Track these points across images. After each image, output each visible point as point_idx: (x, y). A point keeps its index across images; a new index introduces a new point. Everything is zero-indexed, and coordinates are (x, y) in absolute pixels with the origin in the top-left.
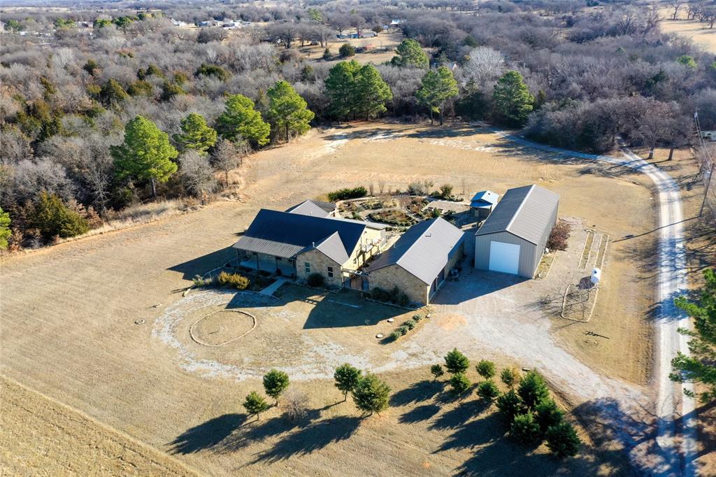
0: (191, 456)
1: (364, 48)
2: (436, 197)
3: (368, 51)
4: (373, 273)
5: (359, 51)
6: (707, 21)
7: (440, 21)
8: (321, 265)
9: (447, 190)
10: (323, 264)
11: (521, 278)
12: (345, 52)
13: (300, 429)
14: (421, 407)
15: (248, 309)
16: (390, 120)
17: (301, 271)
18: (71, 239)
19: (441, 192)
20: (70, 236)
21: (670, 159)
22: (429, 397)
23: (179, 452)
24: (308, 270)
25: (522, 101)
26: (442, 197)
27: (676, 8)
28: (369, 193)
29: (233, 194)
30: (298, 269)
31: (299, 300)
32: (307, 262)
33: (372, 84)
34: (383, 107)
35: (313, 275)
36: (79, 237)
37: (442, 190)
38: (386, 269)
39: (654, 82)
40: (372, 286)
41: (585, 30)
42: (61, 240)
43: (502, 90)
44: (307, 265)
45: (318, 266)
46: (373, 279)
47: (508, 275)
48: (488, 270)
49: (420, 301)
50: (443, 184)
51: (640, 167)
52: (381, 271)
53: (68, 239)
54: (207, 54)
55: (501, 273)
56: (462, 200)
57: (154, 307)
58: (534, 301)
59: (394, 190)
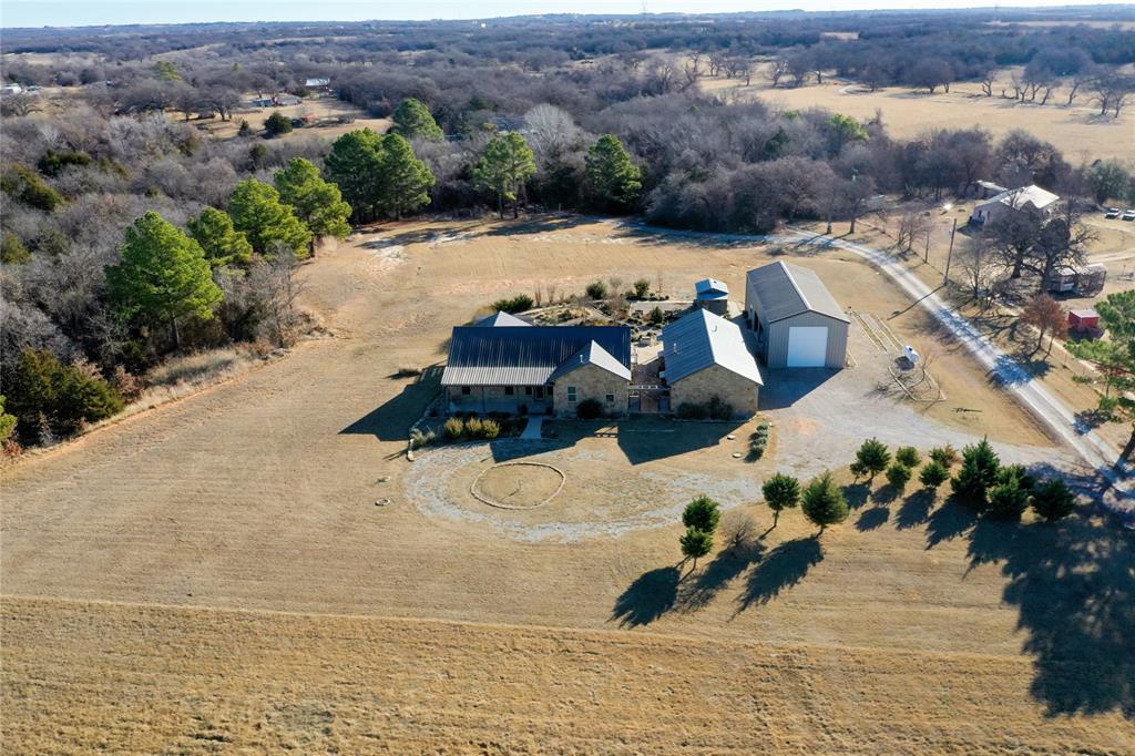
0: (655, 624)
1: (303, 119)
2: (632, 298)
3: (310, 124)
4: (679, 383)
5: (298, 123)
6: (735, 76)
7: (409, 77)
8: (596, 387)
9: (642, 287)
10: (599, 385)
11: (830, 370)
12: (275, 126)
13: (757, 565)
14: (866, 512)
15: (528, 457)
16: (437, 217)
17: (560, 402)
18: (105, 422)
19: (635, 291)
20: (103, 417)
21: (852, 232)
22: (864, 502)
23: (636, 623)
24: (572, 398)
25: (627, 177)
26: (639, 297)
27: (696, 61)
28: (535, 304)
29: (315, 329)
30: (556, 398)
31: (588, 436)
32: (571, 387)
33: (404, 164)
34: (425, 198)
35: (581, 404)
36: (118, 416)
37: (637, 287)
38: (699, 374)
39: (777, 143)
40: (676, 402)
41: (612, 87)
42: (90, 427)
43: (596, 162)
44: (572, 390)
45: (590, 388)
46: (677, 393)
47: (815, 369)
48: (787, 368)
49: (747, 410)
50: (636, 280)
51: (829, 243)
52: (691, 378)
53: (101, 422)
54: (42, 134)
55: (806, 368)
56: (667, 298)
57: (383, 481)
58: (869, 390)
59: (566, 297)
